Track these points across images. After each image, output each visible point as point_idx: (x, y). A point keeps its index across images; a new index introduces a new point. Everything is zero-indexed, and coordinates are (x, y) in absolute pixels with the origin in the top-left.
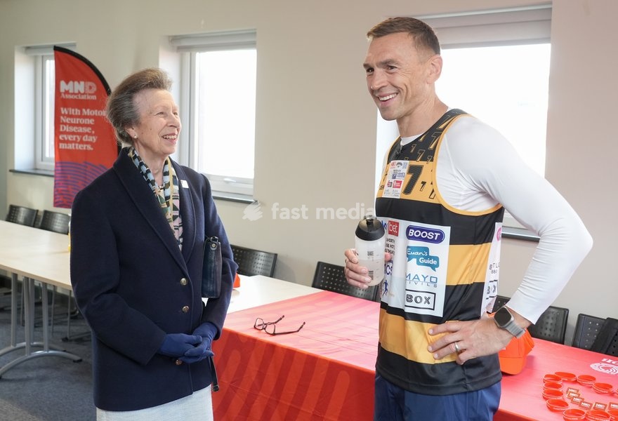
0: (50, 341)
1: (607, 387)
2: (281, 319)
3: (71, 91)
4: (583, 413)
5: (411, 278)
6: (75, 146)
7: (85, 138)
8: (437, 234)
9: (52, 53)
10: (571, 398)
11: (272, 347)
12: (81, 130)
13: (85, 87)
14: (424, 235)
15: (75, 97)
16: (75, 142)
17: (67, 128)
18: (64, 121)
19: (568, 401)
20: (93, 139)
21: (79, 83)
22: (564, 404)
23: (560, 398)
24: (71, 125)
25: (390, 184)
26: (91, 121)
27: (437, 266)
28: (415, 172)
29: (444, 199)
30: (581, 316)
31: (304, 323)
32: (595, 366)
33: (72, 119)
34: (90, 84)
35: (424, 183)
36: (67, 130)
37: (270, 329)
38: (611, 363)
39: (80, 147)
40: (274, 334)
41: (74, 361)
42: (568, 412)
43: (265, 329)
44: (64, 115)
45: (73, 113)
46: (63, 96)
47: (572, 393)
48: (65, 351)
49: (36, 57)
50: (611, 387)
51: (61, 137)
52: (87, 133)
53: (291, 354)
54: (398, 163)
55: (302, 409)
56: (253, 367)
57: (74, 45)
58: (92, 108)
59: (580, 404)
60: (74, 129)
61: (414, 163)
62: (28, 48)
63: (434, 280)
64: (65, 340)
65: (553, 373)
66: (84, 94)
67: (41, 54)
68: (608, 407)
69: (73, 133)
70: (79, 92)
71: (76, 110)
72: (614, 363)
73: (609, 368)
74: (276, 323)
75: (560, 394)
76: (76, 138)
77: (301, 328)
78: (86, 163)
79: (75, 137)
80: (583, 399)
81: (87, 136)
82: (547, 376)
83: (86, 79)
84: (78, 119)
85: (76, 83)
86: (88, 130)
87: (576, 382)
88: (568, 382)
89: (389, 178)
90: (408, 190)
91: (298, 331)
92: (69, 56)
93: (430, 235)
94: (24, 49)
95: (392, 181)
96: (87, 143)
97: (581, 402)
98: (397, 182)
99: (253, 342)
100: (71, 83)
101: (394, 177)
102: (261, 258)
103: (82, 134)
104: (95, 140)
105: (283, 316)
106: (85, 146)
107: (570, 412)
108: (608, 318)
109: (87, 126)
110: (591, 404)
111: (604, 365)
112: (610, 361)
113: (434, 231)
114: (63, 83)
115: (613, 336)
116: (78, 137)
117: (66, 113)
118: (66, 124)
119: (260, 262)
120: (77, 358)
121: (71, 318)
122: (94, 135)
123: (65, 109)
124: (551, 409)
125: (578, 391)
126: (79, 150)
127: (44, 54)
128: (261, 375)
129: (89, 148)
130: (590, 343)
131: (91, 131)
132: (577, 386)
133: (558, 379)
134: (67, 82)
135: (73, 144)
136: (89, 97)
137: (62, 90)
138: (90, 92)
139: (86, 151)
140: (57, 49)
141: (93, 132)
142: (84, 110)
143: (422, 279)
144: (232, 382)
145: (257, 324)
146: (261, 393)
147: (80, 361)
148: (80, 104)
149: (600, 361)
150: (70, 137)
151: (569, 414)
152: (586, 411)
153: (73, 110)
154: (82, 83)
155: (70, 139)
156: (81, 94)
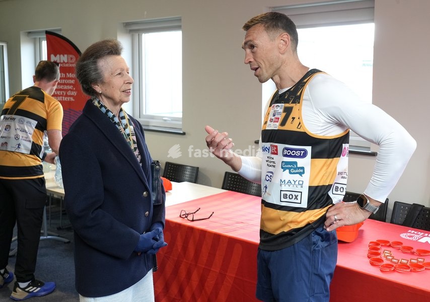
0: (48, 230)
1: (410, 248)
2: (198, 210)
3: (58, 61)
4: (393, 266)
5: (286, 183)
6: (62, 99)
7: (69, 93)
8: (302, 152)
9: (45, 36)
10: (386, 257)
11: (191, 229)
12: (66, 87)
13: (68, 59)
14: (293, 153)
16: (62, 96)
19: (384, 259)
20: (74, 93)
21: (64, 56)
22: (380, 260)
23: (379, 257)
25: (271, 120)
27: (303, 173)
28: (288, 111)
29: (307, 129)
30: (396, 203)
31: (213, 212)
32: (403, 236)
34: (71, 56)
35: (293, 118)
37: (190, 217)
38: (414, 233)
39: (65, 99)
40: (193, 220)
41: (65, 243)
42: (383, 266)
43: (187, 217)
47: (387, 253)
48: (59, 236)
49: (35, 39)
50: (412, 248)
52: (70, 90)
53: (203, 233)
54: (277, 106)
55: (212, 269)
56: (179, 243)
57: (60, 30)
58: (72, 73)
59: (391, 261)
60: (61, 87)
61: (287, 105)
62: (29, 33)
63: (301, 183)
64: (59, 229)
65: (375, 240)
66: (67, 63)
67: (39, 37)
68: (409, 262)
69: (61, 90)
70: (64, 62)
71: (63, 74)
72: (415, 233)
73: (412, 237)
74: (194, 213)
75: (379, 254)
76: (63, 93)
77: (211, 216)
78: (69, 110)
79: (62, 92)
80: (393, 257)
81: (70, 91)
82: (371, 243)
83: (68, 53)
84: (63, 80)
85: (62, 56)
86: (71, 87)
87: (390, 246)
88: (385, 246)
89: (271, 116)
90: (283, 123)
91: (209, 218)
92: (54, 36)
93: (298, 153)
94: (27, 34)
95: (273, 118)
96: (70, 96)
97: (392, 259)
98: (276, 118)
99: (179, 226)
100: (58, 56)
101: (274, 115)
102: (188, 170)
103: (67, 90)
104: (76, 94)
105: (200, 208)
106: (69, 98)
107: (385, 266)
108: (414, 204)
109: (70, 84)
110: (399, 260)
111: (409, 234)
112: (413, 232)
113: (300, 150)
114: (52, 56)
115: (417, 215)
119: (187, 173)
120: (66, 240)
121: (63, 214)
122: (75, 91)
124: (372, 264)
125: (390, 252)
126: (65, 101)
127: (41, 37)
128: (185, 248)
129: (72, 99)
130: (402, 220)
131: (73, 88)
132: (390, 249)
133: (378, 244)
134: (55, 56)
135: (61, 97)
136: (70, 65)
139: (70, 102)
140: (47, 33)
142: (67, 74)
143: (293, 183)
144: (166, 253)
145: (182, 214)
146: (185, 260)
147: (69, 242)
148: (65, 70)
149: (406, 232)
151: (384, 267)
152: (394, 265)
154: (66, 56)
155: (58, 94)
156: (65, 63)
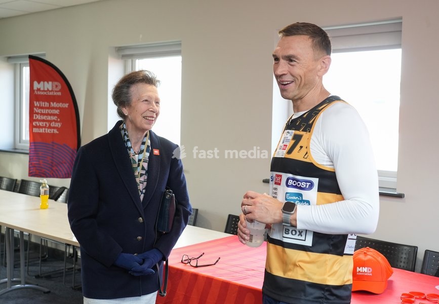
0: (26, 278)
2: (202, 255)
3: (42, 89)
6: (45, 131)
7: (53, 124)
9: (28, 61)
11: (196, 276)
12: (49, 118)
13: (52, 86)
14: (299, 184)
15: (45, 93)
16: (45, 127)
17: (38, 117)
18: (37, 111)
20: (59, 125)
21: (48, 82)
24: (42, 114)
26: (57, 112)
29: (314, 159)
30: (427, 252)
31: (220, 258)
33: (43, 110)
34: (56, 83)
35: (301, 147)
36: (39, 118)
37: (194, 263)
39: (48, 131)
40: (197, 267)
41: (45, 293)
43: (189, 263)
44: (36, 107)
45: (43, 106)
46: (36, 92)
48: (37, 285)
49: (15, 65)
51: (34, 124)
52: (54, 121)
53: (209, 280)
54: (287, 132)
57: (44, 55)
58: (58, 102)
60: (44, 118)
62: (9, 58)
66: (52, 91)
67: (19, 62)
69: (43, 121)
70: (48, 90)
71: (46, 103)
74: (198, 258)
76: (46, 124)
77: (217, 261)
78: (53, 143)
79: (44, 123)
81: (54, 123)
82: (403, 295)
83: (53, 80)
84: (47, 110)
85: (46, 83)
86: (55, 118)
87: (425, 299)
88: (420, 299)
90: (290, 151)
91: (215, 264)
92: (38, 61)
94: (6, 59)
96: (54, 128)
99: (180, 272)
100: (42, 83)
101: (283, 142)
103: (50, 121)
104: (60, 126)
105: (204, 253)
106: (52, 130)
109: (54, 115)
113: (307, 181)
116: (47, 123)
117: (38, 105)
118: (38, 114)
120: (46, 290)
122: (59, 122)
123: (38, 103)
126: (48, 133)
127: (21, 62)
129: (56, 131)
130: (434, 271)
131: (57, 119)
132: (426, 302)
133: (411, 297)
134: (39, 83)
135: (44, 129)
136: (55, 94)
137: (35, 88)
138: (57, 90)
139: (53, 134)
140: (31, 57)
141: (59, 120)
142: (52, 103)
145: (184, 259)
148: (49, 98)
150: (41, 124)
153: (43, 103)
154: (50, 83)
155: (41, 125)
156: (50, 91)
